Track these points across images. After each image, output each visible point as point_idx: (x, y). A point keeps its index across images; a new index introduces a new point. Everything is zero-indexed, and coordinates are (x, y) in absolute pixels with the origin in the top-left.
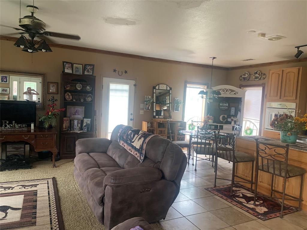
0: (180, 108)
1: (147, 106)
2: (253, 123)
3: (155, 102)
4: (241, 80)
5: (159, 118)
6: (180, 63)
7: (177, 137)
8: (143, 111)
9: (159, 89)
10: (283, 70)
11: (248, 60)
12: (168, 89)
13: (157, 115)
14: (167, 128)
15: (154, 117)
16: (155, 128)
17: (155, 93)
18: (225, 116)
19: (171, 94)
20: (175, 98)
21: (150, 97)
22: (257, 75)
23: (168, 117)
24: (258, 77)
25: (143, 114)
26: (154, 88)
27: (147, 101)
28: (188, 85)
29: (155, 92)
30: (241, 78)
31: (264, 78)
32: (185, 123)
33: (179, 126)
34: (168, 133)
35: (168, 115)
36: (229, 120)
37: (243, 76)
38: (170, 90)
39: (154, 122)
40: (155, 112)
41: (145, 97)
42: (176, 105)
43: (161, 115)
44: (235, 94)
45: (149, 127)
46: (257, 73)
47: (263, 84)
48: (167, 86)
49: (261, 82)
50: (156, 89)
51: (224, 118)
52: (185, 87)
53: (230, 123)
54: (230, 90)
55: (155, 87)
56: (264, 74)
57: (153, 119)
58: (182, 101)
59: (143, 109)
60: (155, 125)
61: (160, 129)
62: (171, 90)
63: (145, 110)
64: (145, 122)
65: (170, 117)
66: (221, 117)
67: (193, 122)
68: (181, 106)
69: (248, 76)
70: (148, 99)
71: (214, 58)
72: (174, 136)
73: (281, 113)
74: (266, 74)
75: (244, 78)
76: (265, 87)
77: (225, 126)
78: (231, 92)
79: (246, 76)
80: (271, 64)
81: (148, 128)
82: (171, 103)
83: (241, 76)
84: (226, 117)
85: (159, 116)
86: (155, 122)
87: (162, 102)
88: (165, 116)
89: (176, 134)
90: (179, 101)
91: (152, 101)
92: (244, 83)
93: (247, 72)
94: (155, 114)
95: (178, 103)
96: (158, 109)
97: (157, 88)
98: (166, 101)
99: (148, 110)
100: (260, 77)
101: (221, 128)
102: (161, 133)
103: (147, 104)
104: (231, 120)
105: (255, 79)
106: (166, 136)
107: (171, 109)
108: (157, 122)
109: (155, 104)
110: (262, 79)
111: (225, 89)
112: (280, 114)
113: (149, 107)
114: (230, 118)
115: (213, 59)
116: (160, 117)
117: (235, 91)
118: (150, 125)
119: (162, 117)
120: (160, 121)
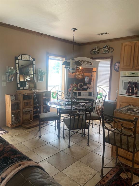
0: (44, 79)
1: (10, 78)
2: (102, 89)
3: (18, 73)
4: (91, 54)
5: (23, 89)
6: (41, 34)
7: (43, 106)
8: (6, 83)
9: (21, 60)
10: (135, 43)
11: (102, 34)
12: (32, 59)
13: (21, 86)
14: (33, 99)
15: (19, 89)
16: (20, 100)
17: (17, 64)
18: (81, 84)
19: (34, 65)
20: (39, 69)
21: (12, 68)
22: (106, 49)
23: (33, 88)
24: (107, 51)
25: (6, 86)
26: (16, 58)
27: (9, 73)
28: (50, 57)
29: (17, 62)
30: (91, 52)
31: (112, 52)
32: (50, 92)
33: (44, 96)
34: (34, 104)
35: (33, 86)
36: (85, 87)
37: (93, 50)
38: (33, 61)
39: (18, 94)
40: (19, 83)
41: (7, 68)
42: (40, 76)
43: (25, 87)
44: (90, 65)
45: (13, 100)
46: (106, 47)
47: (111, 56)
48: (30, 57)
49: (109, 55)
50: (18, 60)
51: (81, 86)
52: (48, 59)
53: (86, 90)
54: (86, 61)
55: (18, 57)
56: (112, 48)
57: (17, 91)
58: (46, 71)
59: (5, 81)
60: (20, 97)
61: (26, 101)
62: (35, 61)
63: (8, 82)
64: (8, 96)
65: (35, 88)
66: (79, 85)
67: (58, 92)
68: (44, 76)
69: (97, 50)
70: (10, 70)
71: (76, 29)
72: (40, 106)
73: (135, 81)
74: (113, 48)
75: (95, 52)
76: (112, 59)
77: (83, 93)
78: (87, 63)
79: (96, 50)
80: (118, 39)
81: (11, 101)
82: (35, 74)
83: (92, 50)
84: (83, 85)
85: (23, 87)
86: (20, 94)
87: (25, 73)
88: (30, 87)
89: (42, 104)
90: (43, 71)
91: (14, 72)
92: (94, 56)
93: (97, 47)
94: (19, 86)
95: (42, 74)
96: (22, 80)
97: (20, 58)
98: (29, 72)
99: (11, 82)
100: (109, 50)
101: (80, 94)
102: (27, 105)
103: (9, 76)
104: (87, 87)
105: (104, 52)
106: (32, 107)
107: (35, 80)
108: (22, 94)
109: (18, 75)
110: (110, 52)
111: (82, 61)
112: (133, 81)
113: (12, 79)
114: (86, 85)
115: (74, 31)
116: (25, 88)
117: (90, 62)
118: (14, 98)
119: (27, 88)
120: (25, 93)
